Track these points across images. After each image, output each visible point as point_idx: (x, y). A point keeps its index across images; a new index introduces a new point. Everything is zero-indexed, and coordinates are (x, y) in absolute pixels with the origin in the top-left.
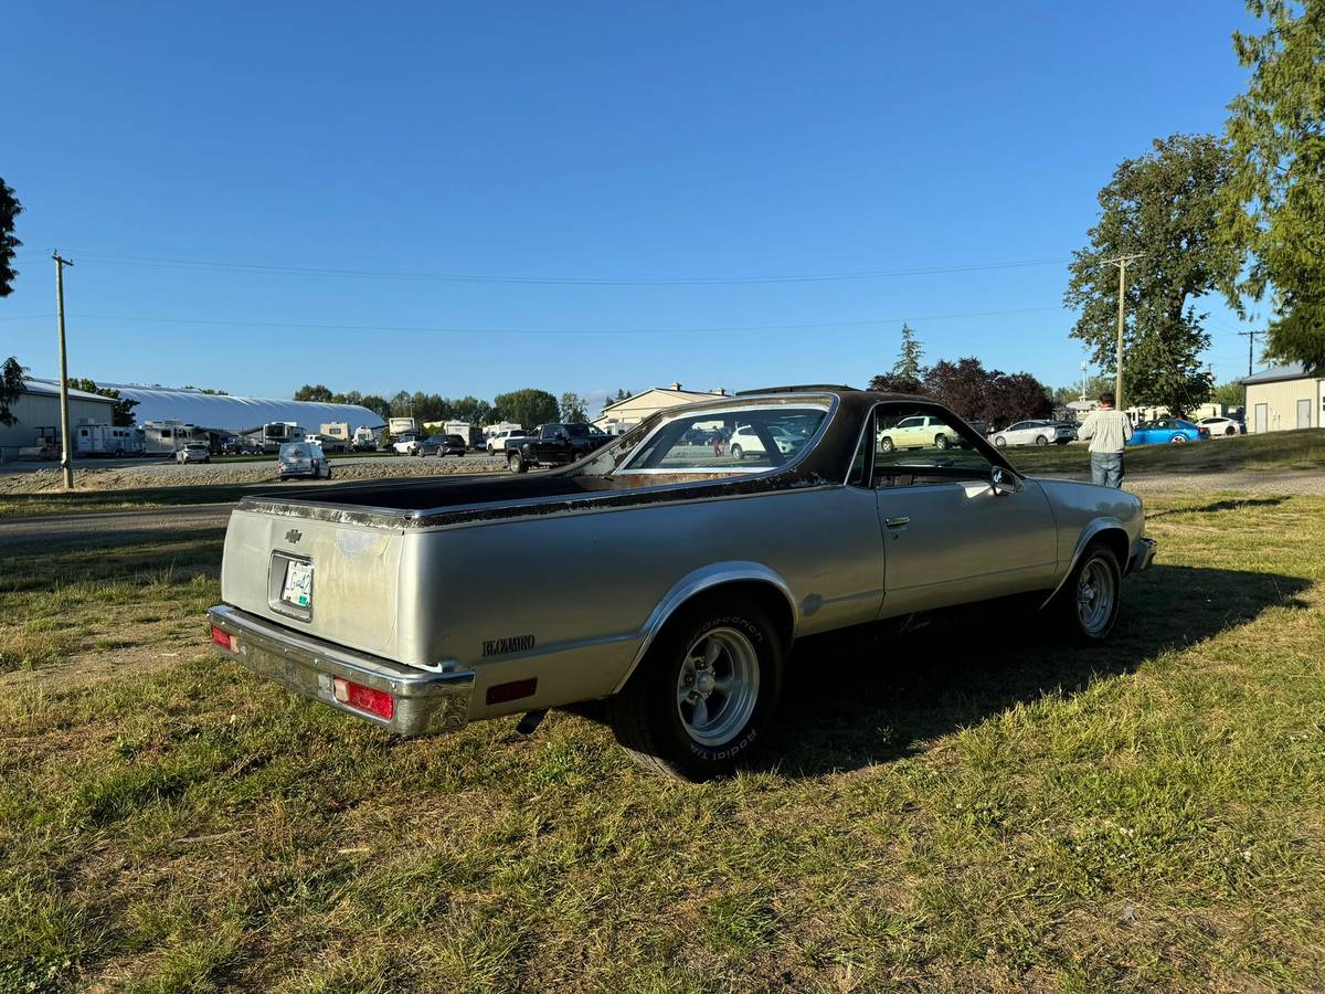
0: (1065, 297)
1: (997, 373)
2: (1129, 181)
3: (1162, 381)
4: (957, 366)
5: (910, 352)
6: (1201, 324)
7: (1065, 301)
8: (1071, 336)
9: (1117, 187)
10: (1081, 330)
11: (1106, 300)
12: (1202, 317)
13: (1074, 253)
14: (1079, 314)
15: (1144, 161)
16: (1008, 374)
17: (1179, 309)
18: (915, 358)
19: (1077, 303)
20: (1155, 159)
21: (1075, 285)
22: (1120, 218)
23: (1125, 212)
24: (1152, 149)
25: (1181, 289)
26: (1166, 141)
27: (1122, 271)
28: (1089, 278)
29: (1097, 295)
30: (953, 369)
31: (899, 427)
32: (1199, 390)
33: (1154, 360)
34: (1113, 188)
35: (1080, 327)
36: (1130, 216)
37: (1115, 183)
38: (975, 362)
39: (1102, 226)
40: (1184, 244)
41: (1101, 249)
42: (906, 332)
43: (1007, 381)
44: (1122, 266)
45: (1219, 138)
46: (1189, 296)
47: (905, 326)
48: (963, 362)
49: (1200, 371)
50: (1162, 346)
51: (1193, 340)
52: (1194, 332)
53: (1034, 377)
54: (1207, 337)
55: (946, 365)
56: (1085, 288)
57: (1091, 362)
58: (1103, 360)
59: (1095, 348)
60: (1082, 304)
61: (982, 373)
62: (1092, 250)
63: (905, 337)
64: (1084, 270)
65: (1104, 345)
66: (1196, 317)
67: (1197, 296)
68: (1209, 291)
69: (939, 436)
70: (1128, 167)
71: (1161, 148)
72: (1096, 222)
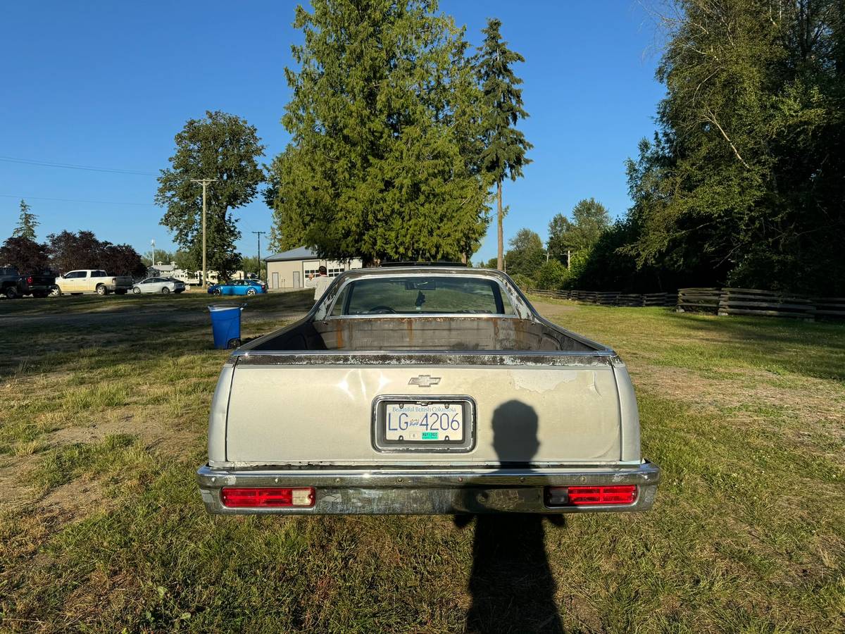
0: (156, 198)
1: (106, 243)
2: (194, 132)
3: (217, 256)
4: (78, 236)
5: (27, 222)
6: (236, 224)
7: (155, 200)
8: (160, 224)
9: (186, 134)
10: (166, 221)
11: (182, 203)
12: (236, 221)
13: (161, 171)
14: (165, 209)
15: (201, 122)
16: (115, 244)
17: (224, 214)
18: (32, 226)
19: (163, 203)
20: (208, 123)
21: (161, 191)
22: (187, 153)
23: (191, 150)
24: (206, 117)
25: (225, 203)
26: (214, 114)
27: (204, 188)
28: (171, 188)
29: (176, 200)
30: (74, 238)
31: (65, 278)
32: (235, 262)
33: (212, 243)
34: (183, 134)
35: (167, 219)
36: (195, 154)
37: (185, 132)
38: (90, 235)
39: (177, 156)
40: (225, 177)
41: (178, 171)
42: (24, 206)
43: (114, 249)
44: (204, 185)
45: (242, 119)
46: (229, 208)
47: (22, 202)
48: (82, 233)
49: (235, 251)
50: (216, 234)
51: (232, 233)
52: (232, 229)
53: (133, 247)
54: (239, 233)
55: (69, 234)
56: (169, 194)
57: (174, 241)
58: (181, 240)
59: (176, 233)
60: (166, 204)
61: (97, 242)
62: (172, 171)
63: (23, 210)
64: (168, 183)
65: (181, 231)
66: (233, 220)
67: (233, 208)
68: (239, 206)
69: (99, 285)
70: (193, 124)
71: (211, 117)
72: (174, 154)
